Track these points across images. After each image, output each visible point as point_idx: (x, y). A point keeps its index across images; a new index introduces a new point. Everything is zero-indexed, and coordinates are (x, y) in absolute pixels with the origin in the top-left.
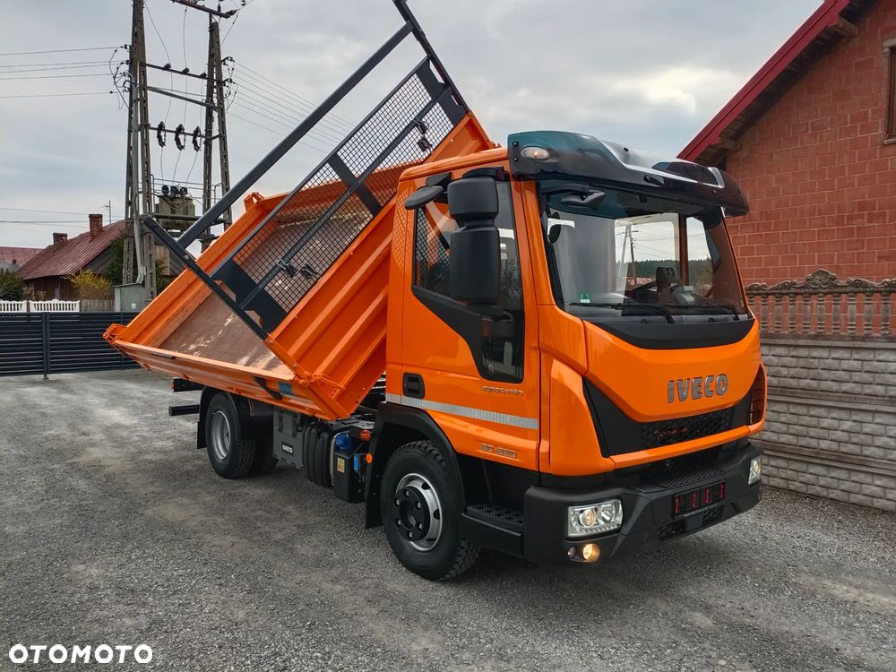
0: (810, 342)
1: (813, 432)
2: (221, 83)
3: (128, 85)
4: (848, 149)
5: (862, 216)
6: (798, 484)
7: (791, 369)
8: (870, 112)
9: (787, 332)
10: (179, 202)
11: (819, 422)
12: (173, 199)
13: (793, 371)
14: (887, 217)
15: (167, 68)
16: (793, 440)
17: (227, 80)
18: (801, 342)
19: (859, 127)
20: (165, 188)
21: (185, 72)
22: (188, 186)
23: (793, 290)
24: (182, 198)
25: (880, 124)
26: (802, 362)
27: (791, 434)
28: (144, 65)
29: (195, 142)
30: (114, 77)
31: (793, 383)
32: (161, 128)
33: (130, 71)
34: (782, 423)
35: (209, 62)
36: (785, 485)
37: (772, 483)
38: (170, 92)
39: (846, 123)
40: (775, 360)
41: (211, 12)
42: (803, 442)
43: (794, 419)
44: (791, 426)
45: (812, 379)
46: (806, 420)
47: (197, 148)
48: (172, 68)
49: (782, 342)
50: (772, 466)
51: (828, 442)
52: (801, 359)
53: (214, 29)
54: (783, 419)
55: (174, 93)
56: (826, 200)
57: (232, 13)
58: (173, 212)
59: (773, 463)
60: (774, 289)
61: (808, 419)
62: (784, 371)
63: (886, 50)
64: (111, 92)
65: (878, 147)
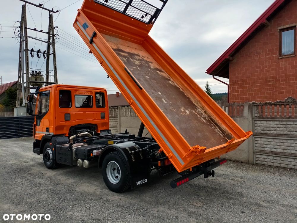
0: (287, 120)
1: (289, 148)
2: (53, 35)
3: (20, 35)
4: (268, 60)
5: (273, 80)
6: (284, 165)
7: (280, 128)
8: (274, 49)
9: (279, 117)
10: (38, 76)
11: (291, 145)
12: (36, 75)
13: (281, 129)
14: (281, 80)
15: (35, 29)
16: (282, 151)
17: (56, 34)
18: (284, 120)
19: (271, 53)
20: (33, 72)
21: (41, 31)
22: (41, 71)
23: (280, 103)
24: (39, 75)
25: (277, 52)
26: (284, 126)
27: (281, 149)
28: (26, 28)
29: (44, 56)
30: (14, 32)
31: (282, 133)
32: (32, 50)
33: (20, 30)
34: (278, 145)
35: (49, 28)
36: (280, 166)
37: (275, 165)
38: (36, 38)
39: (267, 52)
40: (275, 126)
41: (50, 11)
42: (285, 151)
43: (282, 144)
44: (281, 147)
45: (288, 131)
46: (286, 144)
47: (45, 58)
48: (37, 30)
49: (277, 120)
50: (275, 160)
51: (294, 151)
52: (284, 125)
53: (51, 17)
54: (278, 144)
55: (37, 38)
56: (262, 75)
57: (57, 11)
58: (36, 80)
59: (275, 158)
60: (274, 103)
61: (287, 144)
62: (278, 129)
63: (279, 30)
64: (13, 37)
65: (277, 59)
